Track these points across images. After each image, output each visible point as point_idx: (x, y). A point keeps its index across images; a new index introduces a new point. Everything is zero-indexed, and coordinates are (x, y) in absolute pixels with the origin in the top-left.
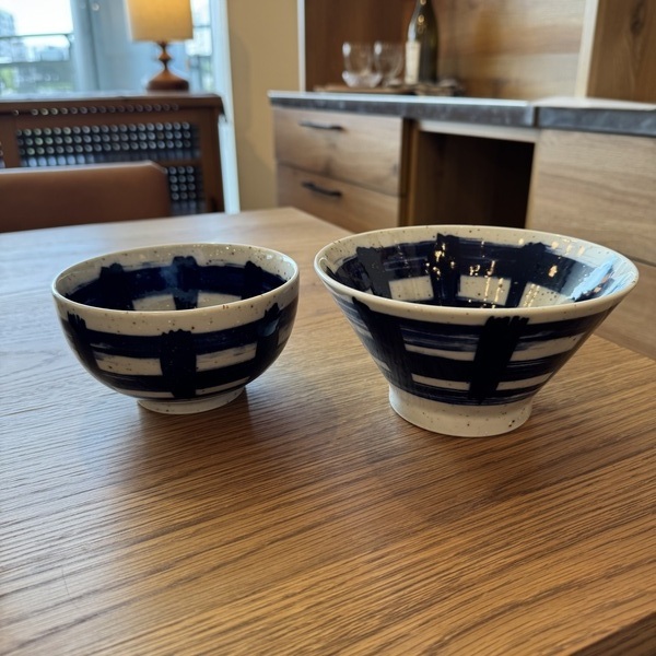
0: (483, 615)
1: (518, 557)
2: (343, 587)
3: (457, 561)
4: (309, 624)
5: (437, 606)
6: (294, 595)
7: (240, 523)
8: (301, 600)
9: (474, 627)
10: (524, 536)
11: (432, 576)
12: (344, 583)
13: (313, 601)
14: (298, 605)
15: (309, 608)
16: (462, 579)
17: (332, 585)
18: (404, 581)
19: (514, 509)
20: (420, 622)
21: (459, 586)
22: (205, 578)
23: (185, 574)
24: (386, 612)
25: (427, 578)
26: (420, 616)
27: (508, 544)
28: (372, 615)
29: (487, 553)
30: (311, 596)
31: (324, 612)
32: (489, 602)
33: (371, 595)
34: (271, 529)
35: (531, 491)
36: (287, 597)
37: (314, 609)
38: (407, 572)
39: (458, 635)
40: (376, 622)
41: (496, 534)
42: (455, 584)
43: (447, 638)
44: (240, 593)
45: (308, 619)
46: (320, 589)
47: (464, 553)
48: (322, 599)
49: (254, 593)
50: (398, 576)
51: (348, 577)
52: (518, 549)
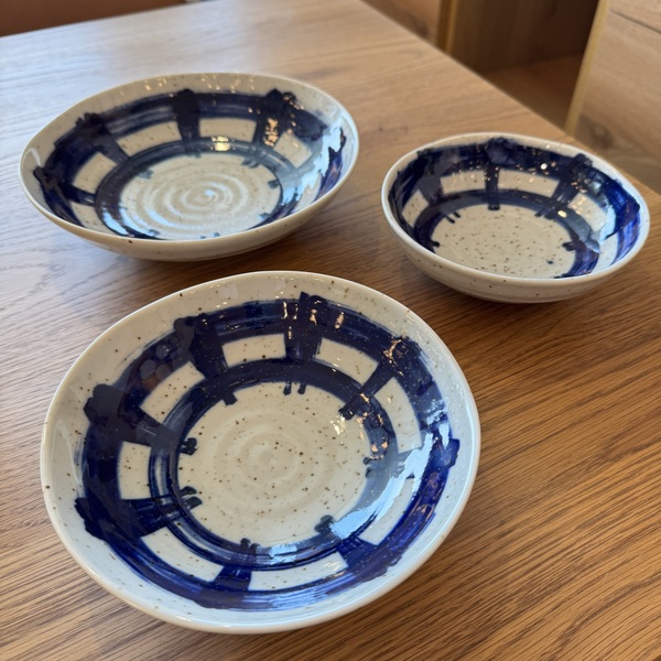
0: (606, 599)
2: (479, 566)
3: (579, 536)
6: (437, 575)
8: (445, 581)
9: (599, 611)
11: (557, 554)
12: (480, 562)
13: (454, 583)
14: (443, 588)
17: (470, 564)
18: (533, 559)
19: (627, 471)
20: (552, 606)
21: (583, 565)
24: (521, 594)
25: (553, 556)
26: (552, 600)
28: (509, 599)
29: (605, 526)
30: (453, 577)
32: (611, 583)
35: (641, 448)
36: (431, 578)
38: (535, 549)
39: (587, 619)
40: (515, 606)
42: (579, 563)
43: (577, 623)
45: (455, 603)
47: (584, 526)
50: (528, 554)
51: (482, 555)
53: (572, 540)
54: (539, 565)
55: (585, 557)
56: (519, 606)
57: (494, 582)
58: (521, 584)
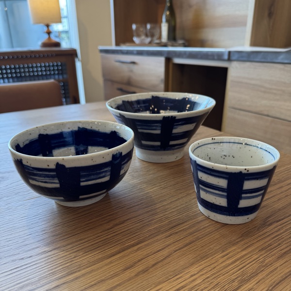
0: (282, 277)
1: (286, 250)
2: (215, 269)
3: (261, 253)
4: (207, 287)
5: (260, 275)
6: (195, 275)
7: (157, 243)
8: (199, 277)
9: (280, 282)
10: (285, 240)
11: (252, 261)
12: (215, 267)
13: (204, 277)
14: (198, 279)
15: (204, 280)
16: (266, 261)
17: (210, 269)
18: (241, 264)
19: (276, 229)
20: (256, 282)
21: (266, 264)
22: (151, 270)
23: (141, 269)
24: (239, 279)
25: (251, 262)
27: (279, 244)
28: (233, 281)
29: (272, 249)
30: (203, 274)
31: (212, 281)
32: (282, 271)
33: (229, 271)
34: (172, 245)
35: (280, 221)
36: (192, 276)
37: (206, 280)
38: (241, 260)
39: (275, 286)
40: (237, 284)
41: (273, 240)
42: (264, 264)
43: (270, 288)
44: (170, 276)
45: (206, 285)
46: (206, 271)
47: (262, 249)
48: (208, 275)
49: (176, 275)
50: (238, 263)
51: (216, 264)
52: (284, 246)
54: (245, 266)
58: (238, 274)
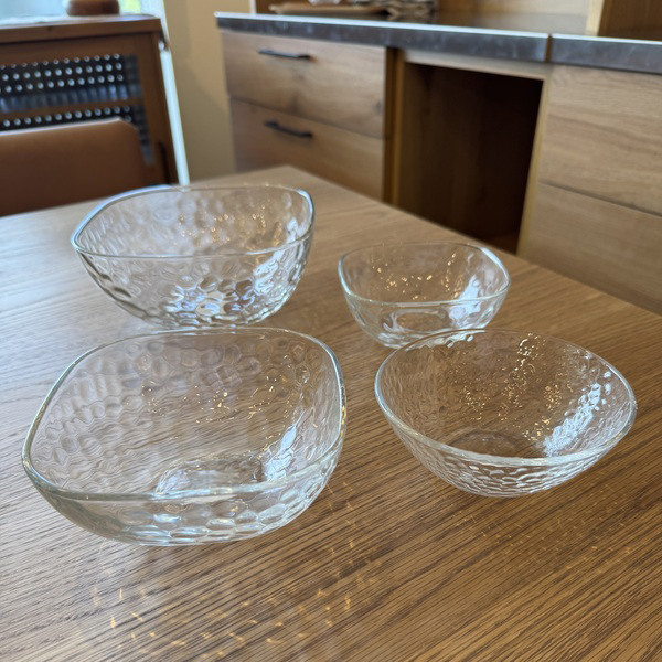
3: (632, 574)
5: (631, 620)
6: (503, 622)
7: (419, 552)
8: (512, 627)
11: (616, 591)
12: (542, 605)
13: (522, 626)
14: (511, 632)
15: (522, 633)
17: (532, 609)
18: (594, 598)
20: (623, 637)
21: (643, 598)
22: (415, 612)
23: (394, 610)
24: (591, 629)
25: (612, 593)
26: (621, 631)
28: (580, 634)
29: (654, 563)
30: (520, 621)
31: (538, 635)
34: (452, 556)
36: (498, 625)
37: (527, 634)
38: (593, 589)
40: (586, 640)
42: (639, 597)
43: (652, 649)
44: (455, 625)
45: (527, 644)
46: (524, 614)
47: (634, 565)
48: (530, 623)
49: (467, 624)
50: (586, 595)
53: (627, 578)
54: (601, 602)
55: (643, 591)
56: (592, 640)
57: (561, 621)
58: (587, 620)
